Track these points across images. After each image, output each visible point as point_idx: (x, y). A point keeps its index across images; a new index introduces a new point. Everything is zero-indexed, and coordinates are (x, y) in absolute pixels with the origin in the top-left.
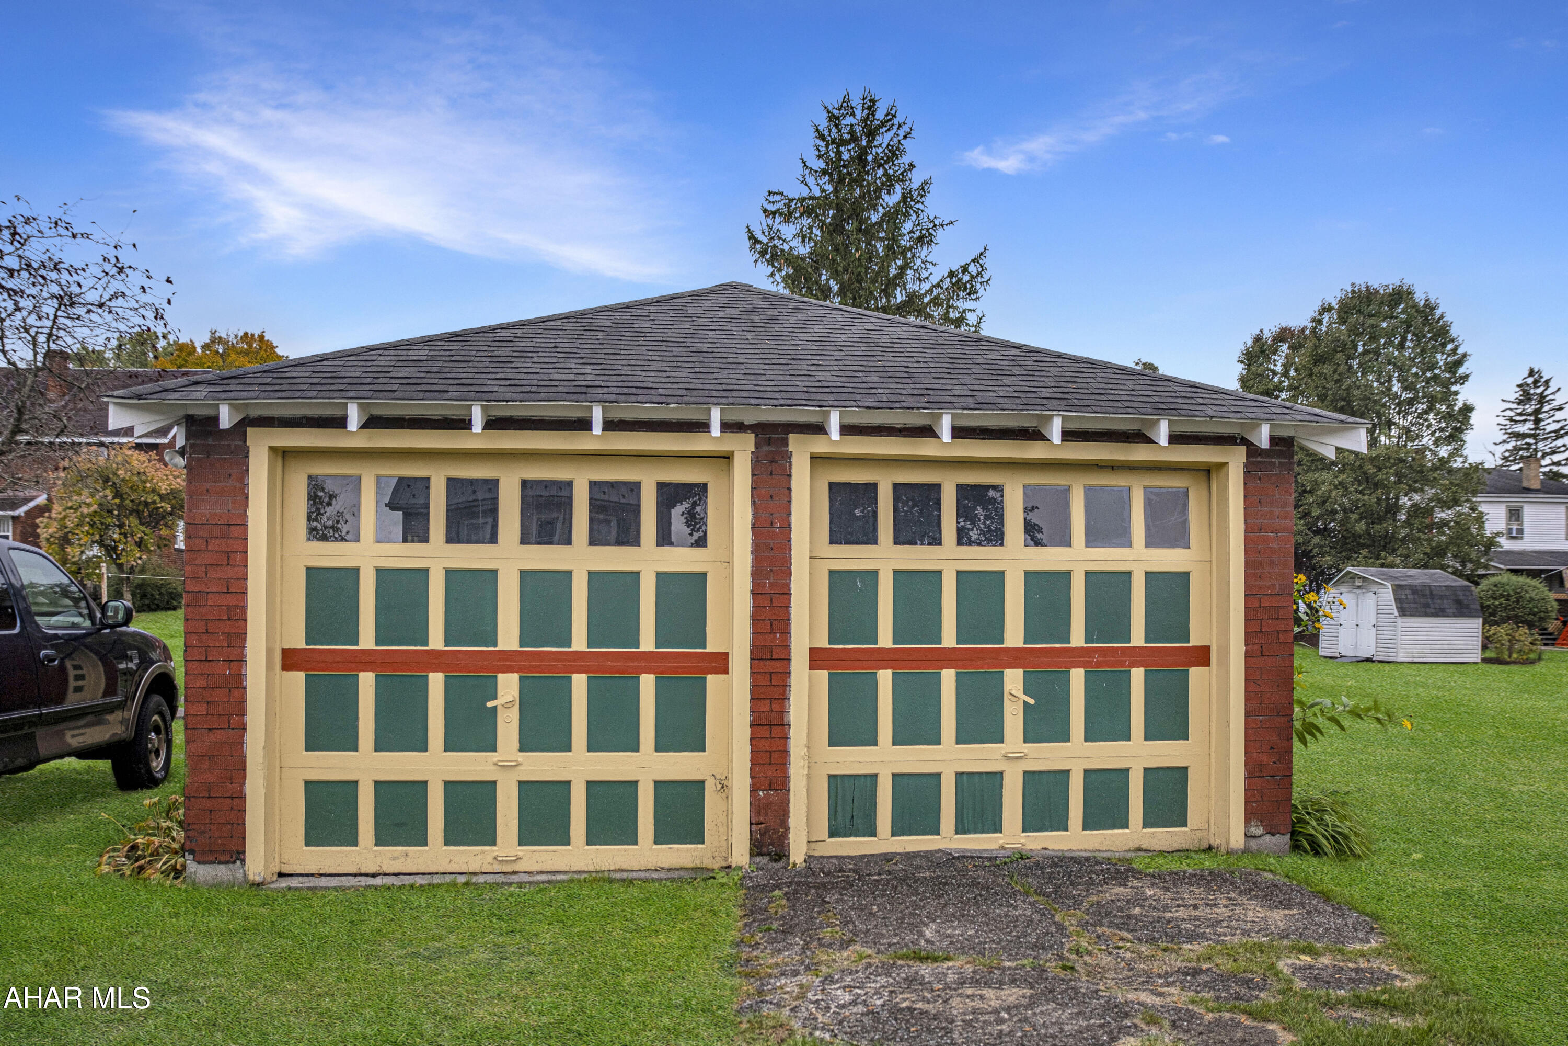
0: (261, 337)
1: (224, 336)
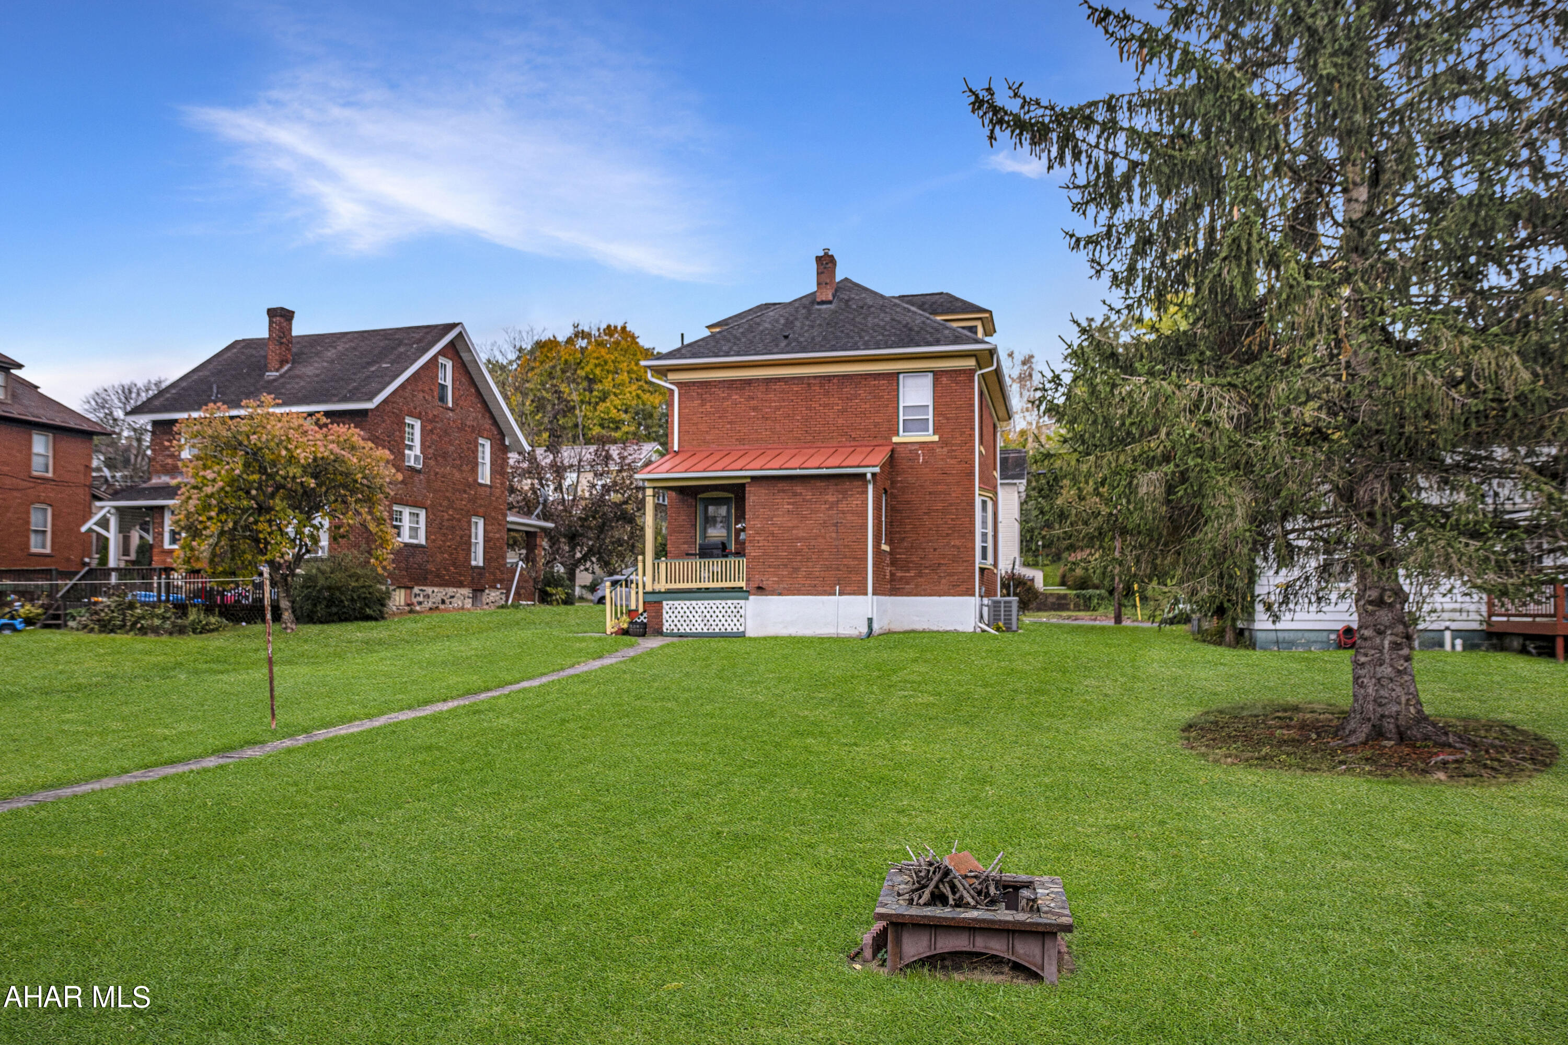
0: (624, 328)
1: (586, 329)
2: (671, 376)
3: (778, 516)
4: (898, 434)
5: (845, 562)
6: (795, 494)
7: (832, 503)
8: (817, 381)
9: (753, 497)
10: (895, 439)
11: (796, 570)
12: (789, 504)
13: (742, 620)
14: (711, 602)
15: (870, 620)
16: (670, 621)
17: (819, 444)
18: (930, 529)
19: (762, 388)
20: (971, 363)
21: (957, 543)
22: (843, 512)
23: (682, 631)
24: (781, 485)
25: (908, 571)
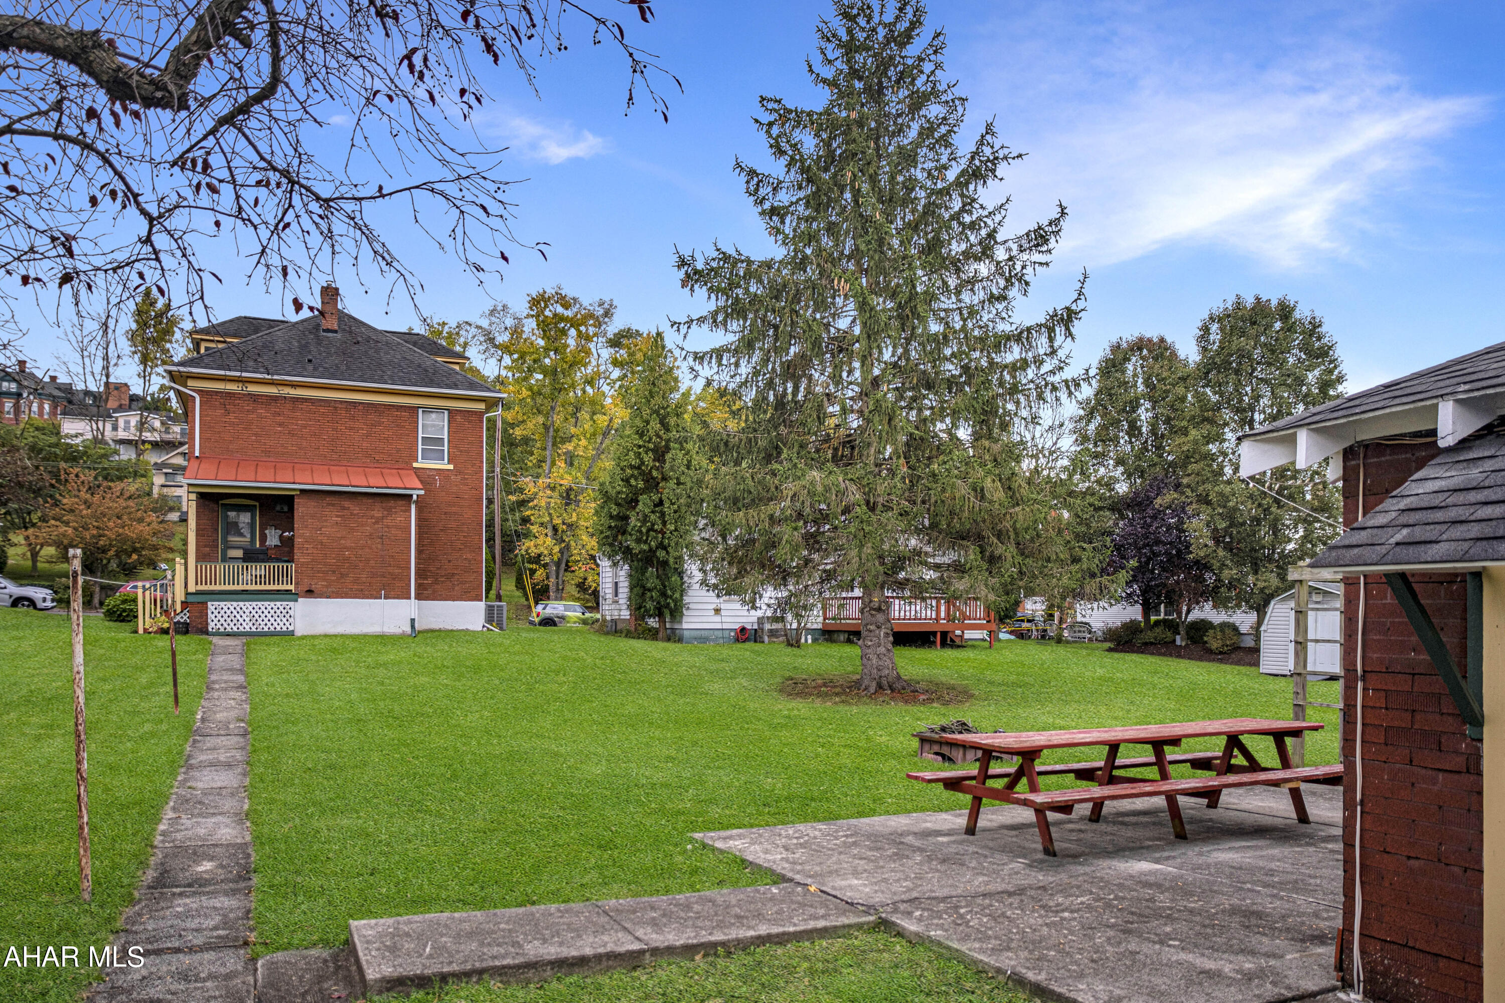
2: (190, 383)
3: (326, 527)
4: (417, 461)
5: (390, 569)
6: (344, 508)
7: (377, 518)
8: (344, 406)
9: (301, 508)
10: (415, 465)
11: (343, 576)
12: (337, 516)
13: (291, 620)
14: (260, 604)
15: (413, 620)
16: (216, 621)
17: (345, 463)
18: (445, 544)
19: (288, 405)
20: (482, 406)
21: (469, 556)
22: (388, 527)
23: (229, 629)
24: (328, 499)
25: (426, 579)
